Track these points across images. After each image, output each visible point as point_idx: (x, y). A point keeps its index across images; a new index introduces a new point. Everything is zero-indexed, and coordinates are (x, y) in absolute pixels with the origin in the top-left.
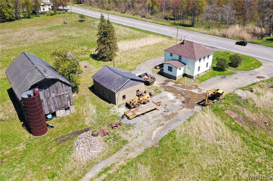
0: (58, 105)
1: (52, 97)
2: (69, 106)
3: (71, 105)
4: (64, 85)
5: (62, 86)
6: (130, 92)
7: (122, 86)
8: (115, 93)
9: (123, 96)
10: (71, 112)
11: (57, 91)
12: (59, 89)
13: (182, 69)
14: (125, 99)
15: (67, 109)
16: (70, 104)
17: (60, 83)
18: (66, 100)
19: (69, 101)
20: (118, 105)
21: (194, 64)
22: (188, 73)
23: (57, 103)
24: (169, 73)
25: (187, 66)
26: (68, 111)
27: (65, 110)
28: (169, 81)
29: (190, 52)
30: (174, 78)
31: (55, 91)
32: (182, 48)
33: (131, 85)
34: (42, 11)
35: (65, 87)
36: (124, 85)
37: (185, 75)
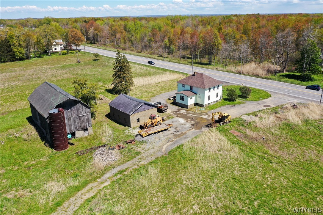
0: (78, 126)
1: (73, 117)
2: (88, 127)
3: (89, 127)
4: (84, 107)
5: (83, 108)
6: (144, 116)
7: (136, 109)
8: (130, 116)
9: (137, 119)
10: (89, 134)
11: (78, 112)
12: (80, 111)
13: (194, 98)
14: (139, 122)
15: (86, 130)
16: (89, 125)
17: (81, 105)
18: (85, 121)
19: (88, 123)
20: (132, 127)
21: (204, 93)
22: (199, 102)
23: (77, 123)
24: (182, 102)
25: (198, 95)
26: (86, 132)
27: (83, 131)
28: (181, 110)
29: (200, 82)
30: (186, 106)
31: (76, 112)
32: (193, 79)
33: (144, 110)
34: (54, 50)
35: (85, 109)
36: (138, 108)
37: (196, 104)
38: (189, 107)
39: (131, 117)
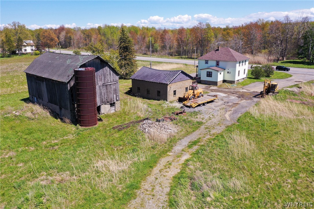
0: (104, 98)
1: (99, 85)
2: (115, 101)
3: (117, 100)
4: (112, 72)
5: (110, 74)
6: (180, 88)
7: (174, 77)
8: (167, 85)
9: (174, 91)
10: (116, 110)
11: (105, 79)
12: (107, 77)
13: (222, 73)
14: (175, 96)
15: (112, 104)
16: (116, 98)
17: (109, 69)
18: (112, 92)
19: (115, 95)
20: (169, 101)
21: (235, 67)
22: (228, 78)
23: (103, 94)
25: (226, 71)
26: (113, 108)
27: (110, 106)
28: (211, 87)
29: (228, 56)
30: (215, 83)
31: (103, 79)
32: (218, 54)
33: (181, 80)
35: (113, 75)
36: (176, 77)
37: (224, 81)
38: (218, 84)
39: (168, 87)
